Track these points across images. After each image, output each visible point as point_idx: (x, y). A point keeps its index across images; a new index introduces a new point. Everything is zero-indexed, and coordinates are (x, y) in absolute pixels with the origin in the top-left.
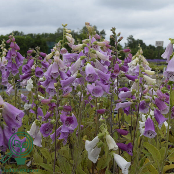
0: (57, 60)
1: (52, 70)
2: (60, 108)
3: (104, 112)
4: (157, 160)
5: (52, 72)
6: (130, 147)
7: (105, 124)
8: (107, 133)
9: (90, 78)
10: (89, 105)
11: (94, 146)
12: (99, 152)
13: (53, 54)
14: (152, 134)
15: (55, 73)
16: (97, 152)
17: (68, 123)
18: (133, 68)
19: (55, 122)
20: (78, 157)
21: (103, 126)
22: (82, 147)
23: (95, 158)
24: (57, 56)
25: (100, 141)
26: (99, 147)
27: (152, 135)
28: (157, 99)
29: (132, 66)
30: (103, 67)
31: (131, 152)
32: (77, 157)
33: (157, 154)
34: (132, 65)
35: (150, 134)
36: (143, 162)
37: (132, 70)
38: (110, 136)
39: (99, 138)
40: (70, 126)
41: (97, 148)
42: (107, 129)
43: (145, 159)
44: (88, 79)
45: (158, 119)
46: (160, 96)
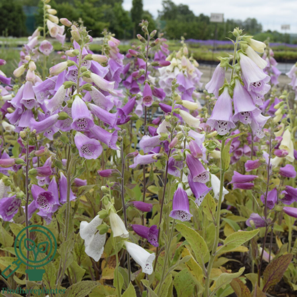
0: (32, 79)
1: (24, 95)
2: (32, 173)
3: (110, 175)
4: (201, 253)
5: (23, 99)
6: (154, 232)
7: (109, 195)
8: (113, 210)
9: (80, 123)
10: (82, 167)
11: (94, 230)
12: (102, 242)
13: (25, 67)
14: (186, 215)
15: (29, 101)
16: (99, 242)
17: (45, 201)
18: (167, 76)
19: (23, 195)
20: (67, 254)
21: (106, 199)
22: (73, 239)
23: (97, 253)
24: (32, 71)
25: (102, 223)
26: (101, 233)
27: (185, 217)
28: (190, 157)
29: (166, 74)
30: (106, 100)
31: (156, 240)
32: (65, 254)
33: (201, 243)
34: (165, 71)
35: (182, 215)
36: (179, 253)
37: (165, 80)
38: (117, 215)
39: (100, 217)
40: (47, 207)
41: (99, 235)
42: (113, 203)
43: (183, 248)
44: (76, 126)
45: (195, 190)
46: (192, 152)
